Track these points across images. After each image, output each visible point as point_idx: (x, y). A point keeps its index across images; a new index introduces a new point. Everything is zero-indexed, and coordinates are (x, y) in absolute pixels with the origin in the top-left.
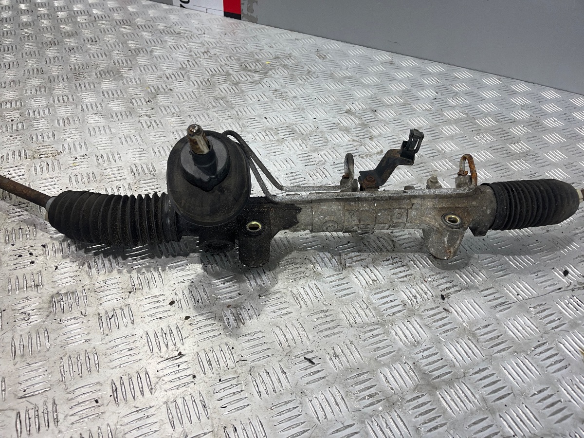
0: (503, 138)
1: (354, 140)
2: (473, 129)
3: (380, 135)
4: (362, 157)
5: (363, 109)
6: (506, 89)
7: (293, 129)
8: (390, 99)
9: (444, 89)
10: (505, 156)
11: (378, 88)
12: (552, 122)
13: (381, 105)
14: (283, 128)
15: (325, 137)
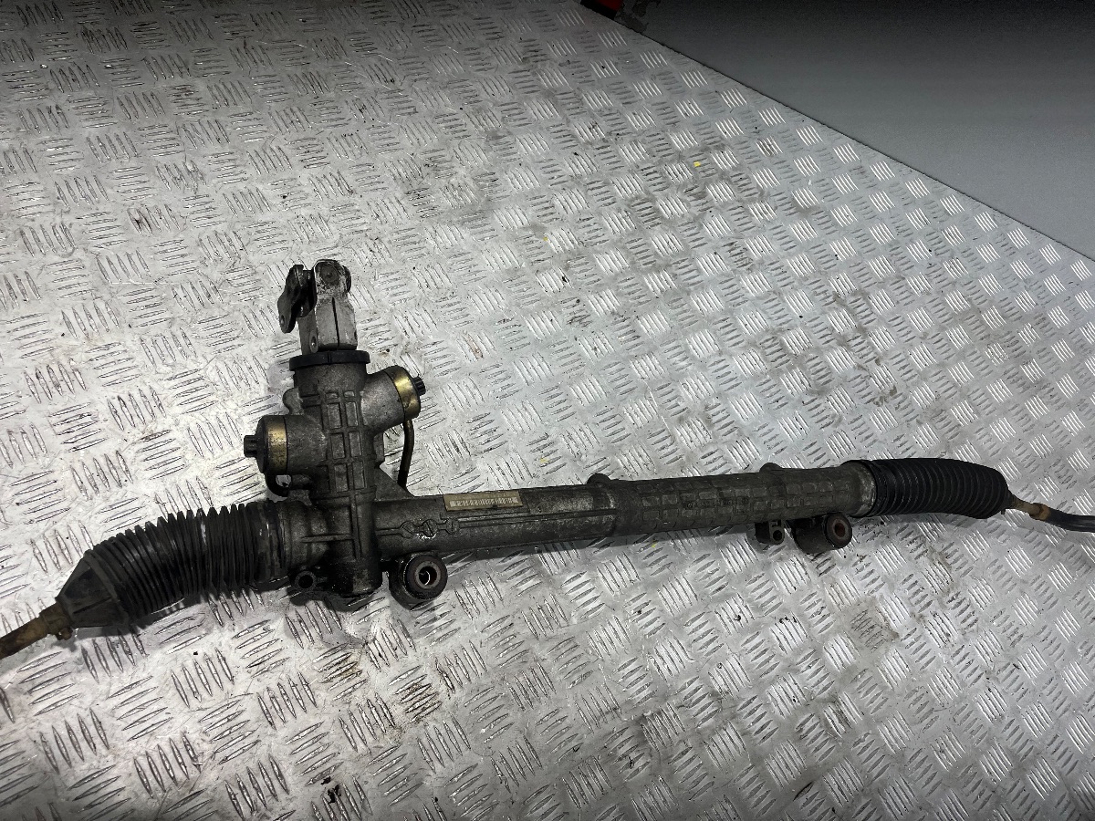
0: (1016, 353)
1: (860, 367)
2: (982, 335)
3: (886, 353)
4: (877, 403)
5: (854, 293)
6: (1004, 242)
7: (782, 344)
8: (879, 267)
9: (936, 240)
10: (1021, 389)
11: (860, 239)
12: (1058, 317)
13: (871, 281)
14: (769, 343)
15: (826, 362)
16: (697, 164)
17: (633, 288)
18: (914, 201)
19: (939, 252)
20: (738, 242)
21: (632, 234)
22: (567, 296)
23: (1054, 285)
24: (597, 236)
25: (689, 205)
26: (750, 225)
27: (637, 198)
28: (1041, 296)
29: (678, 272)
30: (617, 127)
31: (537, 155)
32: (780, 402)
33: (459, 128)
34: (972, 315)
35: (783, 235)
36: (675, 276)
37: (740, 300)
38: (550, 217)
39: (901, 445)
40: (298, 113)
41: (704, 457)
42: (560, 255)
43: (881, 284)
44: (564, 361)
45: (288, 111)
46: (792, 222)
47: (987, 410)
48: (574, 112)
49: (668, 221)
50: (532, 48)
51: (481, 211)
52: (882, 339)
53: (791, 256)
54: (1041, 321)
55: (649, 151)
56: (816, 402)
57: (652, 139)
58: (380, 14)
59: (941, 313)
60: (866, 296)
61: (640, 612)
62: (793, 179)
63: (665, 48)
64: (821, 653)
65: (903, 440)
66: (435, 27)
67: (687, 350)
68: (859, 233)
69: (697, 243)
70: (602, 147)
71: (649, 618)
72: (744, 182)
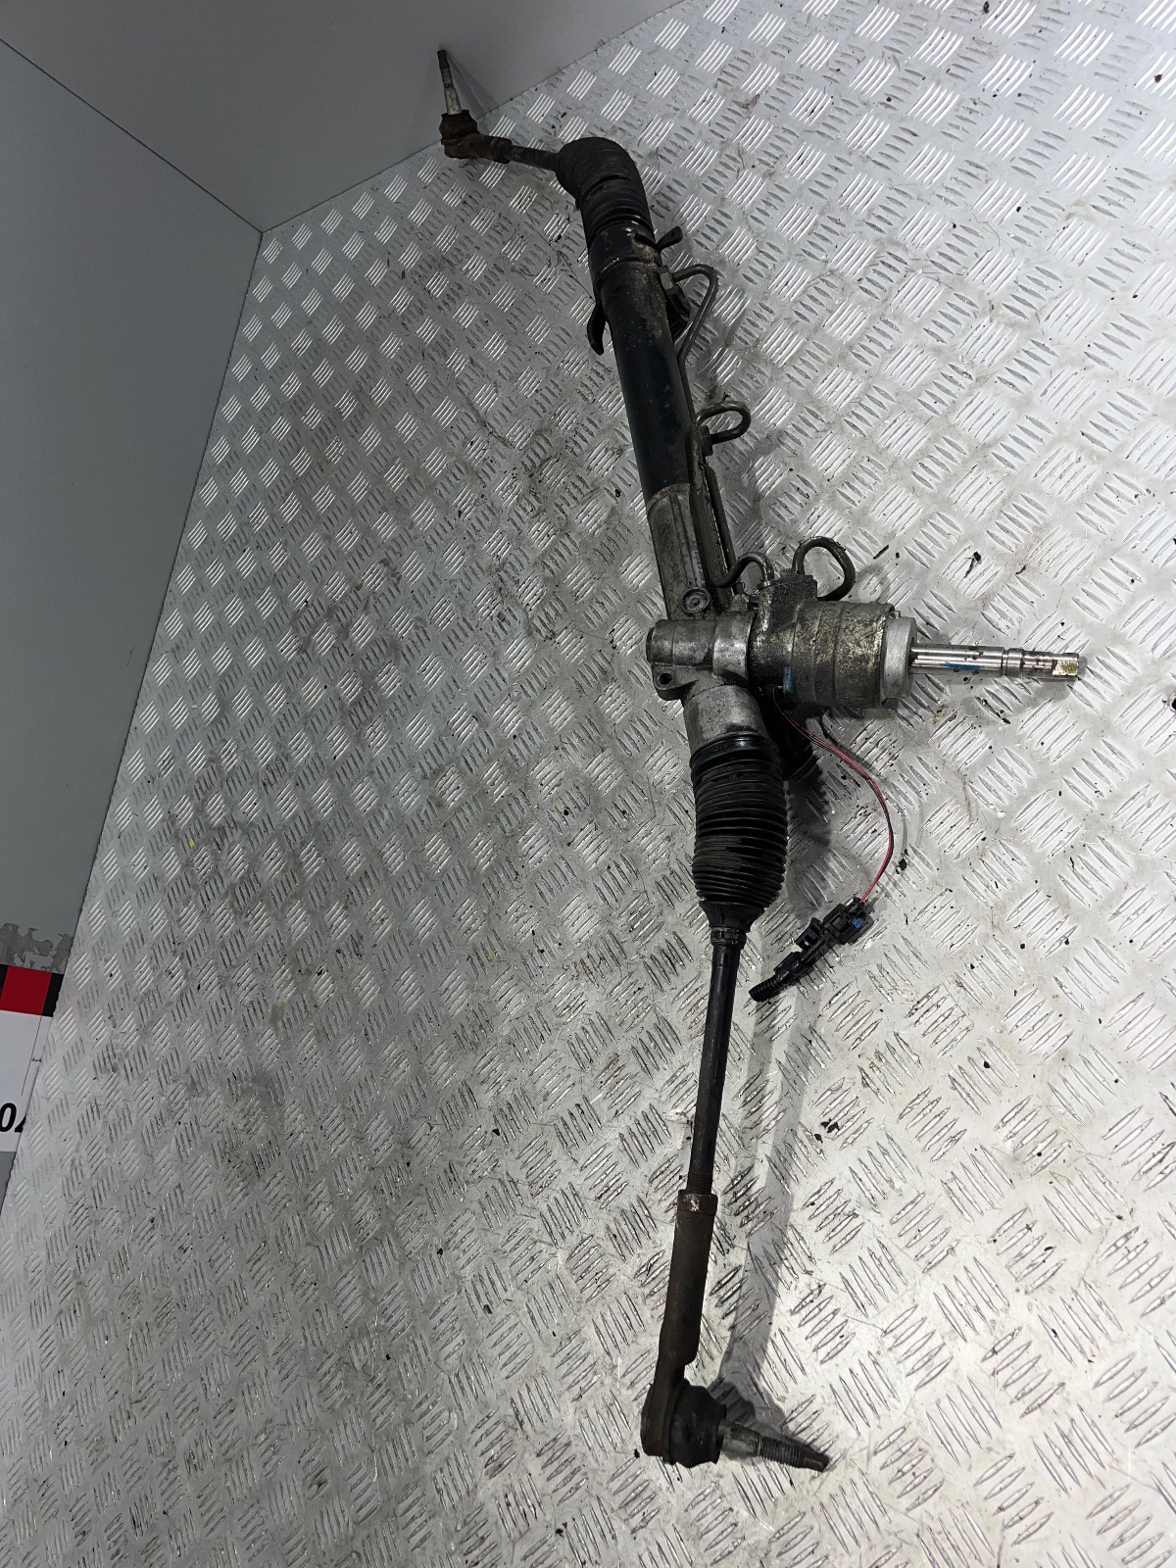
0: (332, 429)
1: (366, 607)
2: (319, 472)
3: (349, 580)
4: (399, 579)
5: (296, 630)
6: (226, 466)
7: (354, 703)
8: (267, 607)
9: (234, 546)
10: (366, 414)
11: (243, 635)
12: (292, 386)
13: (281, 612)
14: (355, 718)
15: (365, 648)
16: (192, 843)
17: (320, 889)
18: (199, 582)
19: (244, 541)
20: (262, 777)
21: (268, 903)
22: (336, 967)
23: (261, 398)
24: (275, 945)
25: (234, 843)
26: (244, 768)
27: (232, 906)
28: (273, 411)
29: (298, 840)
30: (167, 947)
31: (205, 1032)
32: (410, 693)
33: (190, 1132)
34: (300, 486)
35: (249, 727)
36: (303, 844)
37: (317, 762)
38: (262, 1002)
39: (435, 543)
40: (197, 1322)
41: (471, 770)
42: (296, 984)
43: (283, 599)
44: (397, 954)
45: (194, 1336)
46: (235, 718)
47: (390, 449)
48: (158, 1000)
49: (250, 864)
50: (102, 1064)
51: (266, 1087)
52: (337, 587)
53: (268, 712)
54: (296, 407)
55: (186, 904)
56: (405, 651)
57: (174, 902)
58: (90, 1252)
59: (304, 525)
60: (297, 615)
61: (624, 812)
62: (193, 728)
63: (84, 908)
64: (639, 594)
65: (429, 542)
66: (94, 1184)
67: (372, 812)
68: (236, 636)
69: (268, 826)
70: (189, 958)
71: (629, 800)
72: (202, 782)
